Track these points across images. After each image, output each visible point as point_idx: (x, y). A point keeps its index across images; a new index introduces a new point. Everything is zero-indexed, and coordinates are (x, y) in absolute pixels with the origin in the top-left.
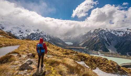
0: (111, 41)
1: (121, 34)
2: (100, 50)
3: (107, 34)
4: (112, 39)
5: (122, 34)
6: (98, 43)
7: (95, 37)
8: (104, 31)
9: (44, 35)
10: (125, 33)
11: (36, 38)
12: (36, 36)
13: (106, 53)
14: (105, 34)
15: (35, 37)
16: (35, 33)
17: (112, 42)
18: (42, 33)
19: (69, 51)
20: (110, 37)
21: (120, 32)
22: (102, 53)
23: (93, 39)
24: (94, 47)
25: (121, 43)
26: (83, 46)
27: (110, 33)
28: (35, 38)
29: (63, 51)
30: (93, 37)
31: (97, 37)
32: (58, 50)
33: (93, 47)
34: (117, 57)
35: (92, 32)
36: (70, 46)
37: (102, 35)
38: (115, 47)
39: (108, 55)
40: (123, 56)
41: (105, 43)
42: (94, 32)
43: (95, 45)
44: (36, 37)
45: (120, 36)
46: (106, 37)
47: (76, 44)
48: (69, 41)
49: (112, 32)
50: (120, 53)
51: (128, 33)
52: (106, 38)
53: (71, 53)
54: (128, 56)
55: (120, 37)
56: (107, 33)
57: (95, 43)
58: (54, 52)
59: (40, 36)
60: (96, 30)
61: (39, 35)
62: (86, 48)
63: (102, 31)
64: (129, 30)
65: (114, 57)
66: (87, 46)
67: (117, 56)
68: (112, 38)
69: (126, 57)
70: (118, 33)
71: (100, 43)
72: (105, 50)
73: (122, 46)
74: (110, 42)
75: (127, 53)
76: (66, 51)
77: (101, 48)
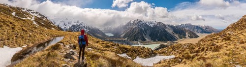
1: (152, 25)
2: (140, 40)
4: (147, 29)
6: (137, 34)
7: (135, 27)
14: (142, 24)
17: (147, 32)
19: (110, 44)
20: (146, 27)
21: (151, 23)
22: (141, 43)
23: (134, 30)
24: (135, 38)
25: (153, 32)
26: (124, 37)
29: (103, 44)
32: (97, 42)
34: (151, 44)
35: (132, 22)
36: (111, 37)
37: (140, 26)
38: (150, 36)
39: (145, 44)
41: (142, 33)
42: (134, 22)
43: (135, 36)
47: (117, 35)
48: (109, 32)
49: (147, 24)
52: (143, 28)
53: (112, 45)
55: (152, 27)
57: (135, 34)
58: (94, 44)
62: (128, 39)
65: (149, 44)
66: (128, 36)
71: (139, 33)
72: (144, 40)
73: (153, 35)
74: (146, 32)
76: (106, 44)
77: (140, 38)
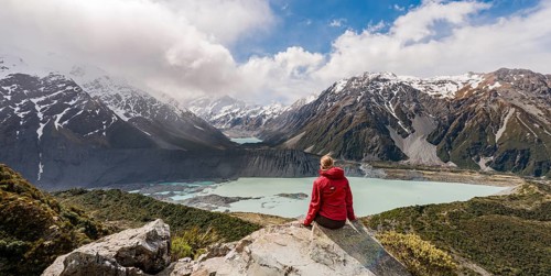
0: (413, 116)
1: (447, 92)
2: (370, 156)
3: (395, 93)
4: (416, 111)
5: (454, 89)
6: (359, 128)
7: (349, 103)
8: (385, 80)
9: (113, 93)
10: (461, 87)
11: (40, 103)
12: (44, 94)
13: (394, 164)
14: (389, 93)
15: (40, 95)
16: (45, 79)
17: (416, 122)
18: (100, 86)
20: (409, 102)
21: (442, 83)
22: (375, 167)
23: (343, 114)
24: (345, 146)
25: (451, 123)
27: (405, 87)
28: (35, 101)
30: (342, 106)
31: (355, 102)
33: (341, 145)
34: (439, 180)
37: (377, 97)
38: (430, 140)
39: (402, 175)
40: (467, 174)
41: (389, 127)
42: (346, 88)
43: (347, 137)
44: (43, 98)
45: (445, 96)
46: (394, 102)
49: (416, 86)
50: (451, 164)
51: (475, 86)
52: (391, 109)
54: (485, 173)
55: (444, 100)
56: (395, 87)
57: (349, 128)
59: (72, 95)
60: (353, 79)
61: (69, 88)
63: (377, 79)
64: (475, 77)
65: (429, 180)
66: (319, 141)
67: (441, 173)
68: (414, 105)
69: (477, 176)
70: (436, 88)
71: (367, 124)
73: (455, 135)
74: (408, 123)
75: (478, 160)
77: (373, 147)
